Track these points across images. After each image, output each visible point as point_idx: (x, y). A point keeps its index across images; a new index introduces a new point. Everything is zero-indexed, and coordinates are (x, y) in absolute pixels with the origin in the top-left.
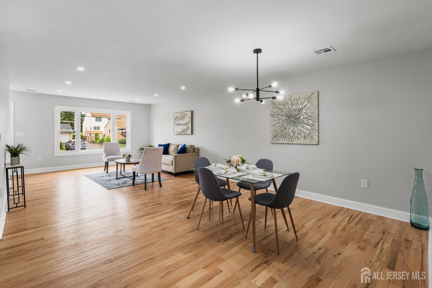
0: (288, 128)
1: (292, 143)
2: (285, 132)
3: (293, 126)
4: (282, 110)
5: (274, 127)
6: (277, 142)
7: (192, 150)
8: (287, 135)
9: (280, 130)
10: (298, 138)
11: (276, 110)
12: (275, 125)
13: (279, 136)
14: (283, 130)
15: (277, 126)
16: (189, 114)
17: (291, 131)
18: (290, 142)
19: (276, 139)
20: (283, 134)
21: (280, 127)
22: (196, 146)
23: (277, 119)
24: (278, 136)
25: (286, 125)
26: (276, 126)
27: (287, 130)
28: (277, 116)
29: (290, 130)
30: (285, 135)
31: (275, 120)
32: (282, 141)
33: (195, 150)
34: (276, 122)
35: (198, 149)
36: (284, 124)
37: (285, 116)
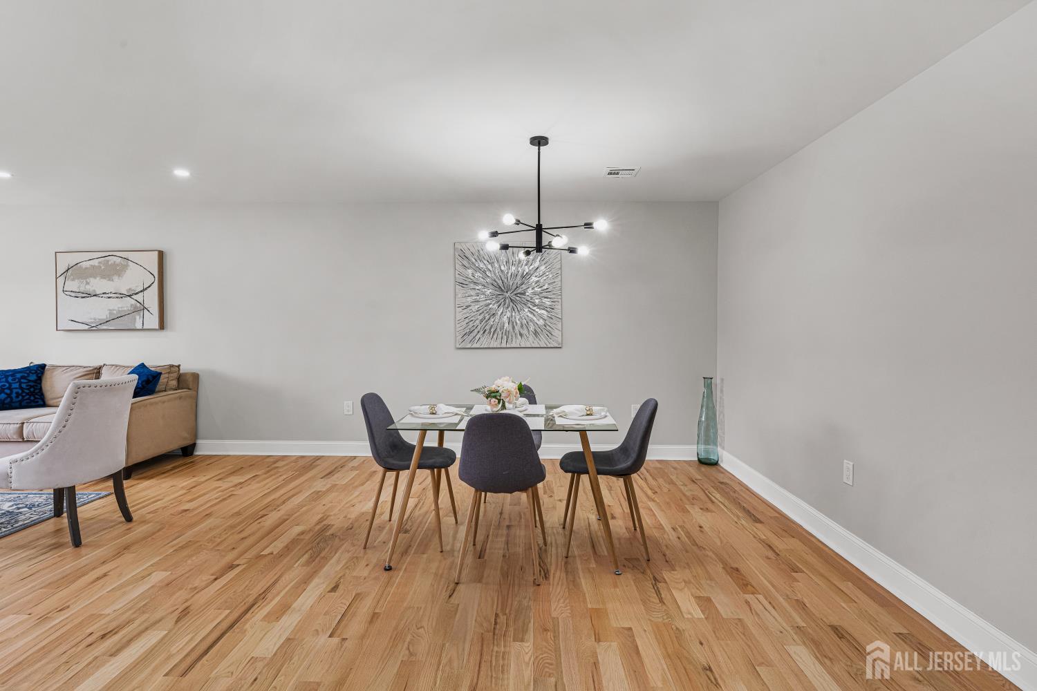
0: (499, 313)
1: (508, 346)
2: (492, 323)
3: (509, 309)
4: (485, 272)
5: (465, 311)
6: (474, 346)
7: (174, 383)
8: (498, 330)
9: (481, 317)
10: (521, 335)
11: (470, 271)
12: (468, 307)
13: (478, 332)
14: (487, 317)
15: (475, 308)
16: (152, 262)
17: (507, 321)
18: (504, 345)
19: (471, 337)
20: (488, 327)
21: (481, 312)
22: (188, 365)
23: (472, 293)
24: (476, 331)
25: (496, 306)
26: (470, 308)
27: (497, 317)
28: (472, 286)
29: (505, 319)
30: (493, 330)
31: (467, 295)
32: (485, 341)
33: (187, 382)
34: (470, 300)
35: (196, 377)
36: (491, 304)
37: (492, 287)
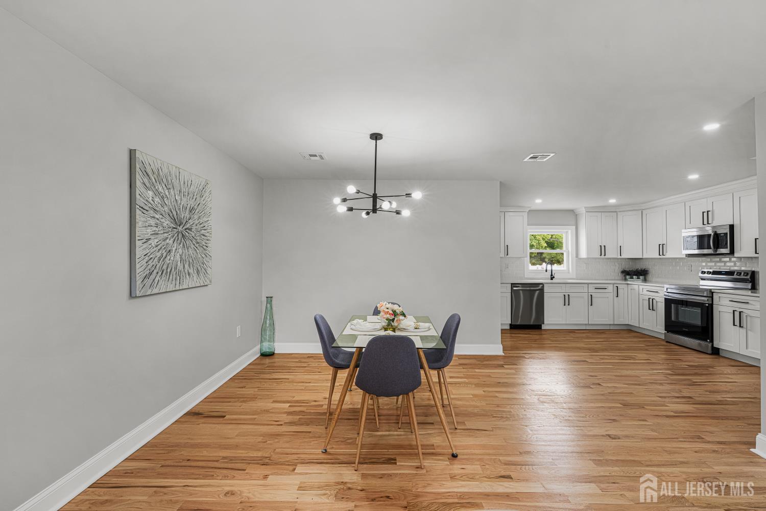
0: (174, 249)
1: (181, 288)
2: (168, 262)
3: (181, 245)
4: (163, 197)
5: (145, 246)
6: (156, 291)
8: (173, 270)
9: (159, 254)
10: (189, 274)
11: (150, 193)
12: (148, 239)
13: (157, 273)
14: (164, 255)
15: (154, 242)
17: (179, 259)
18: (177, 288)
19: (150, 281)
20: (165, 267)
21: (159, 247)
23: (152, 222)
24: (155, 272)
25: (171, 242)
26: (150, 242)
27: (172, 254)
28: (152, 213)
29: (178, 257)
30: (169, 270)
31: (147, 224)
32: (163, 286)
34: (149, 230)
36: (167, 238)
37: (168, 218)
